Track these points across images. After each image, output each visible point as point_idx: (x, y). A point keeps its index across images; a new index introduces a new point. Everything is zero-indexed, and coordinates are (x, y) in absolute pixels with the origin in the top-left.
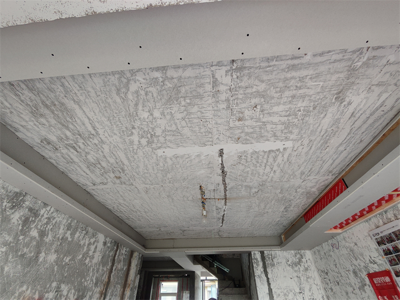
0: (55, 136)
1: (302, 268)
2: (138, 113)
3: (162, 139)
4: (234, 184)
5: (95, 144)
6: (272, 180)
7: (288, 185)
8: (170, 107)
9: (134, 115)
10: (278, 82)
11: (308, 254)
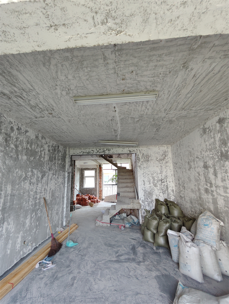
0: (7, 90)
1: (164, 162)
2: (58, 77)
3: (75, 91)
4: (124, 116)
5: (34, 95)
6: (147, 114)
7: (157, 117)
8: (78, 73)
9: (56, 78)
10: (145, 58)
11: (170, 155)
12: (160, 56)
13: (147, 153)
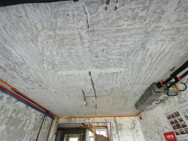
0: (3, 64)
1: (135, 131)
2: (45, 53)
3: (59, 66)
4: (99, 89)
5: (25, 68)
6: (117, 87)
7: (125, 90)
8: (60, 50)
9: (43, 53)
10: (112, 38)
11: (138, 123)
12: (124, 37)
13: (119, 122)
